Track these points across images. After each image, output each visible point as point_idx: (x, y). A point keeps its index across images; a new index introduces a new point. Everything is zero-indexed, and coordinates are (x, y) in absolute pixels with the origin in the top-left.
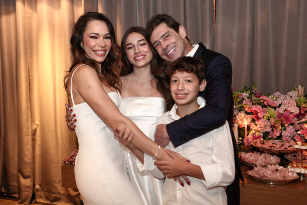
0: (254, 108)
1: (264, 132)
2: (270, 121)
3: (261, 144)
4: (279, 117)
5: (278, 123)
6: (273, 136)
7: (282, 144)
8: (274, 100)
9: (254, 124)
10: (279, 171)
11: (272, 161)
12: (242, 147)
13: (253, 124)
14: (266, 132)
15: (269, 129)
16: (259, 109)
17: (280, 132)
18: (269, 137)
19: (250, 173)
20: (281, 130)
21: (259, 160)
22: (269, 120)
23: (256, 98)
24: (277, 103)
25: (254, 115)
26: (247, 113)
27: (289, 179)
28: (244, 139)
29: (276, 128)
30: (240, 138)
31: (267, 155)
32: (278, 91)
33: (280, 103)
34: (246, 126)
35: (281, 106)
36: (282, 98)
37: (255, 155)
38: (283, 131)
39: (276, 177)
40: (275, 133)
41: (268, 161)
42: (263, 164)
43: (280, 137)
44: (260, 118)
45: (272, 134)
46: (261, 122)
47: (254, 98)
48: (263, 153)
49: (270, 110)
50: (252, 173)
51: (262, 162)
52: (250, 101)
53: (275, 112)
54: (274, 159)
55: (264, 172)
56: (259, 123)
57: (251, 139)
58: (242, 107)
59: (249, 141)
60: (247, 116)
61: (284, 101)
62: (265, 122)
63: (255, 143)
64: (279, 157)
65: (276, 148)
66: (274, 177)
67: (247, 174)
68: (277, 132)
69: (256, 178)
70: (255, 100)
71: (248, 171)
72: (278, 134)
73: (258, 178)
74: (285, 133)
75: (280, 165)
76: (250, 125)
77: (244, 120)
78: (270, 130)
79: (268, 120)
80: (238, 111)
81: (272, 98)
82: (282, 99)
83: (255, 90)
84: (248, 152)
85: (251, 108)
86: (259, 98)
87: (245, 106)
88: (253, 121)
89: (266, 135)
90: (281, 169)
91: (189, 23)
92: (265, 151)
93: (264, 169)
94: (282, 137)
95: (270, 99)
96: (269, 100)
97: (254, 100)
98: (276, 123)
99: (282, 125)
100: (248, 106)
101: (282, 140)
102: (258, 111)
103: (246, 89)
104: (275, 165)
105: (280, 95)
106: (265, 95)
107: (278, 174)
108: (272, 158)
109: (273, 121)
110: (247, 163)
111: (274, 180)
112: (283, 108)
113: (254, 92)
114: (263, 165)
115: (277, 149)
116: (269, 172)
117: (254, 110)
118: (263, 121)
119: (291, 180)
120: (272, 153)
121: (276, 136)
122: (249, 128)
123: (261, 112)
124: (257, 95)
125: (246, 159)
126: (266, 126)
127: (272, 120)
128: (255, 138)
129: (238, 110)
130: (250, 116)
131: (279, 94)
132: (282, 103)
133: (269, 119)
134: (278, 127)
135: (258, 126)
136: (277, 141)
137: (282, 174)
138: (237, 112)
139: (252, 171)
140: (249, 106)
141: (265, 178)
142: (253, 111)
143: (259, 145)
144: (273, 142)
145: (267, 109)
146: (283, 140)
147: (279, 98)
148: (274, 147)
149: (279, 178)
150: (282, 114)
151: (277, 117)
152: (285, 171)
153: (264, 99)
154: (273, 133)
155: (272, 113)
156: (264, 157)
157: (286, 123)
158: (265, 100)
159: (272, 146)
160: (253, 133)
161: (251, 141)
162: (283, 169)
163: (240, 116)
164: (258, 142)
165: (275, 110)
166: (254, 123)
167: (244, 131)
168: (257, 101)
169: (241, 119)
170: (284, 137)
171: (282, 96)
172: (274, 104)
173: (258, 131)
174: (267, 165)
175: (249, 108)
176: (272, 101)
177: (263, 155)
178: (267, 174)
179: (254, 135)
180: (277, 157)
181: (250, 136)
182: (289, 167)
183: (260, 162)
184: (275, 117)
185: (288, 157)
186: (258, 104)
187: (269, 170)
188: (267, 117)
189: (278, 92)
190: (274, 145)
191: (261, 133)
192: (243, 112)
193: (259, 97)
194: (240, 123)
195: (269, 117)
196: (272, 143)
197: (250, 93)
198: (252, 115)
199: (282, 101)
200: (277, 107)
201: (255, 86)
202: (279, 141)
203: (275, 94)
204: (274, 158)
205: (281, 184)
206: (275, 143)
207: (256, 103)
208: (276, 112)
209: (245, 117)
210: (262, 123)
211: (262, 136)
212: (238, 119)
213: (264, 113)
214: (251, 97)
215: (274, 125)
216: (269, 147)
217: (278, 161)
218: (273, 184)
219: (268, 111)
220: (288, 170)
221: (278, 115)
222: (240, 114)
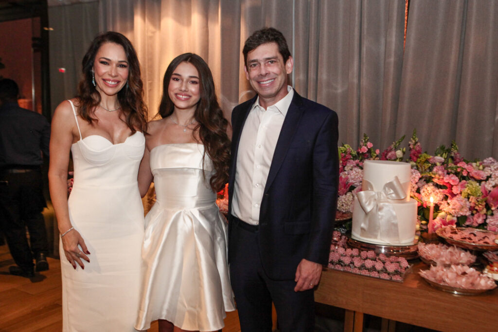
0: (447, 179)
1: (459, 216)
2: (470, 200)
3: (452, 233)
4: (484, 195)
5: (481, 205)
6: (473, 223)
7: (483, 235)
8: (479, 170)
9: (446, 204)
10: (466, 275)
11: (461, 259)
12: (425, 234)
13: (444, 202)
14: (462, 216)
15: (466, 212)
16: (453, 181)
17: (485, 218)
18: (467, 223)
19: (423, 273)
20: (486, 215)
21: (442, 256)
22: (469, 198)
23: (453, 165)
24: (484, 174)
25: (448, 190)
26: (437, 186)
28: (429, 224)
29: (477, 211)
30: (424, 222)
31: (456, 250)
33: (489, 175)
34: (432, 205)
35: (490, 179)
36: (492, 167)
37: (439, 249)
38: (489, 217)
39: (459, 283)
40: (475, 218)
41: (455, 259)
42: (448, 263)
43: (483, 225)
44: (455, 195)
45: (471, 219)
46: (457, 202)
47: (451, 164)
48: (451, 247)
49: (472, 184)
50: (425, 274)
51: (446, 260)
52: (443, 169)
53: (478, 188)
54: (465, 257)
55: (443, 274)
56: (453, 202)
57: (439, 225)
58: (430, 177)
59: (435, 227)
60: (437, 191)
61: (495, 171)
62: (462, 201)
63: (443, 231)
64: (475, 255)
67: (419, 274)
68: (479, 217)
70: (452, 168)
71: (421, 270)
72: (480, 221)
74: (491, 220)
76: (441, 204)
77: (431, 196)
78: (468, 213)
79: (467, 199)
81: (477, 166)
82: (493, 169)
84: (429, 243)
85: (443, 179)
86: (457, 164)
87: (433, 176)
88: (446, 198)
89: (461, 221)
90: (470, 272)
92: (454, 245)
93: (445, 270)
94: (486, 226)
95: (474, 168)
96: (471, 170)
97: (450, 167)
98: (478, 204)
99: (488, 207)
100: (437, 176)
101: (486, 229)
102: (452, 183)
103: (443, 150)
104: (463, 265)
107: (464, 280)
108: (463, 254)
109: (473, 201)
111: (458, 288)
112: (491, 182)
113: (453, 155)
114: (447, 264)
115: (474, 242)
116: (450, 275)
117: (446, 181)
118: (459, 199)
120: (465, 249)
121: (477, 222)
122: (437, 208)
123: (457, 186)
124: (457, 160)
125: (423, 252)
126: (463, 207)
127: (473, 199)
128: (444, 223)
129: (424, 181)
130: (441, 190)
131: (493, 161)
132: (491, 175)
133: (469, 196)
134: (481, 211)
135: (451, 207)
136: (478, 230)
137: (471, 280)
138: (423, 184)
139: (428, 271)
140: (440, 176)
141: (442, 284)
142: (445, 184)
143: (447, 235)
144: (472, 232)
145: (468, 182)
146: (488, 229)
147: (489, 167)
148: (470, 239)
149: (463, 286)
150: (490, 191)
151: (481, 196)
152: (477, 275)
153: (464, 167)
154: (473, 218)
155: (474, 189)
156: (451, 252)
157: (493, 205)
158: (465, 169)
159: (468, 237)
160: (442, 216)
161: (438, 227)
162: (473, 272)
163: (425, 190)
164: (446, 230)
165: (480, 185)
166: (446, 202)
167: (429, 211)
168: (454, 169)
169: (428, 194)
170: (490, 225)
171: (496, 164)
172: (479, 175)
173: (450, 214)
174: (452, 264)
175: (439, 179)
176: (476, 172)
177: (450, 249)
178: (447, 277)
179: (443, 219)
181: (437, 221)
182: (486, 271)
183: (444, 259)
184: (478, 195)
185: (487, 255)
187: (452, 272)
188: (466, 194)
189: (491, 158)
190: (472, 237)
191: (454, 216)
192: (432, 184)
194: (425, 199)
195: (469, 194)
196: (469, 233)
197: (446, 157)
198: (445, 190)
199: (491, 173)
200: (483, 180)
201: (455, 146)
202: (481, 230)
203: (485, 161)
204: (467, 255)
205: (468, 294)
206: (475, 233)
207: (453, 172)
208: (480, 187)
209: (434, 191)
211: (455, 221)
212: (423, 194)
213: (462, 188)
214: (448, 161)
215: (474, 207)
216: (462, 238)
217: (469, 261)
218: (459, 293)
219: (468, 186)
220: (481, 275)
221: (484, 192)
222: (426, 186)
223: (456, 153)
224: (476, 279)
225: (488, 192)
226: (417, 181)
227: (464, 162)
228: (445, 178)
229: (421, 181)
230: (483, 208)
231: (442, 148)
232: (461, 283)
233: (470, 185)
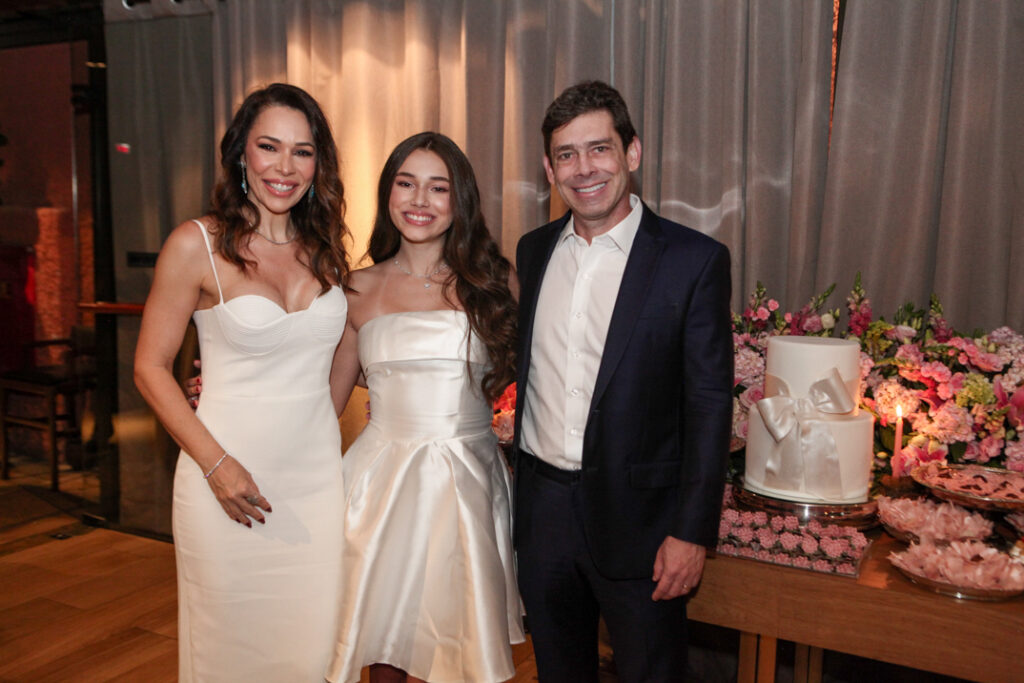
0: (927, 371)
1: (952, 442)
2: (974, 411)
3: (941, 476)
4: (1000, 401)
5: (997, 421)
6: (979, 455)
7: (1001, 480)
8: (988, 352)
9: (925, 418)
10: (983, 562)
11: (965, 529)
12: (885, 479)
13: (921, 416)
14: (958, 442)
15: (967, 435)
16: (940, 375)
17: (1002, 445)
18: (968, 456)
19: (897, 558)
20: (1004, 439)
21: (929, 524)
22: (970, 408)
23: (935, 343)
24: (998, 362)
25: (928, 391)
26: (907, 384)
27: (1009, 587)
28: (892, 458)
29: (988, 433)
30: (882, 455)
31: (954, 511)
32: (1005, 324)
33: (1008, 362)
34: (900, 422)
35: (1010, 370)
36: (1013, 347)
37: (919, 509)
38: (1010, 443)
39: (971, 579)
40: (983, 447)
41: (955, 529)
42: (940, 536)
43: (999, 460)
44: (944, 402)
45: (976, 449)
46: (947, 414)
47: (930, 341)
48: (944, 504)
49: (975, 381)
50: (901, 561)
51: (937, 531)
52: (917, 350)
53: (988, 388)
54: (973, 525)
55: (938, 561)
56: (940, 415)
57: (914, 460)
58: (896, 367)
59: (907, 464)
60: (907, 393)
61: (1020, 355)
62: (957, 413)
63: (924, 472)
64: (991, 520)
65: (983, 492)
66: (966, 578)
67: (889, 561)
68: (991, 443)
69: (914, 575)
70: (933, 349)
71: (893, 553)
72: (993, 451)
73: (919, 577)
74: (1015, 450)
75: (989, 541)
76: (914, 418)
77: (896, 403)
78: (970, 437)
79: (965, 410)
80: (881, 376)
81: (983, 344)
82: (1015, 351)
83: (935, 317)
84: (899, 498)
85: (919, 370)
86: (946, 341)
87: (901, 365)
88: (924, 407)
89: (956, 453)
90: (988, 555)
91: (755, 116)
92: (948, 500)
93: (939, 552)
94: (1004, 460)
95: (975, 349)
96: (973, 353)
97: (929, 347)
98: (989, 418)
99: (1008, 425)
100: (909, 365)
101: (1005, 467)
102: (937, 379)
103: (909, 313)
104: (973, 542)
105: (1011, 337)
106: (962, 337)
107: (979, 572)
108: (968, 519)
109: (980, 414)
110: (893, 529)
111: (963, 588)
112: (1013, 376)
113: (933, 323)
114: (939, 540)
115: (987, 495)
116: (951, 562)
117: (927, 375)
118: (951, 410)
119: (1015, 591)
120: (971, 508)
121: (987, 455)
122: (908, 427)
123: (946, 383)
124: (942, 333)
125: (890, 516)
126: (959, 426)
127: (979, 411)
128: (923, 456)
129: (880, 374)
130: (914, 392)
131: (1009, 333)
132: (1012, 363)
133: (971, 404)
134: (995, 432)
135: (936, 424)
136: (988, 469)
137: (991, 572)
138: (878, 380)
139: (905, 553)
140: (913, 365)
141: (939, 580)
142: (922, 381)
143: (933, 481)
144: (977, 474)
145: (967, 375)
146: (1009, 467)
147: (1007, 347)
148: (977, 487)
149: (980, 584)
150: (1011, 394)
151: (995, 403)
152: (1003, 562)
153: (960, 348)
154: (979, 447)
155: (980, 389)
156: (945, 516)
157: (1020, 421)
158: (963, 351)
159: (974, 484)
160: (919, 443)
161: (911, 465)
162: (995, 555)
163: (883, 392)
164: (930, 470)
165: (991, 381)
166: (924, 415)
167: (894, 433)
168: (940, 352)
169: (889, 400)
170: (1013, 460)
171: (1015, 339)
172: (988, 363)
173: (936, 439)
174: (950, 539)
175: (911, 371)
176: (983, 356)
177: (942, 509)
178: (947, 567)
179: (921, 447)
180: (982, 520)
181: (910, 452)
182: (1016, 551)
183: (932, 529)
184: (989, 400)
185: (1015, 521)
186: (940, 359)
187: (955, 556)
188: (965, 401)
189: (1005, 329)
190: (980, 482)
191: (943, 443)
192: (895, 380)
193: (947, 339)
194: (884, 410)
195: (970, 400)
196: (973, 475)
197: (919, 326)
198: (921, 391)
199: (1013, 358)
200: (998, 373)
201: (937, 306)
202: (996, 470)
203: (995, 334)
204: (975, 520)
205: (986, 599)
206: (984, 475)
207: (936, 355)
208: (991, 386)
209: (900, 394)
210: (949, 416)
211: (943, 452)
212: (879, 400)
213: (955, 387)
214: (924, 336)
215: (983, 426)
216: (963, 487)
217: (984, 532)
218: (964, 597)
219: (968, 384)
220: (1010, 560)
221: (999, 396)
222: (885, 384)
223: (939, 319)
224: (1003, 570)
225: (1007, 395)
226: (866, 375)
227: (959, 338)
228: (923, 369)
229: (872, 373)
230: (999, 427)
231: (909, 309)
232: (974, 578)
233: (972, 383)
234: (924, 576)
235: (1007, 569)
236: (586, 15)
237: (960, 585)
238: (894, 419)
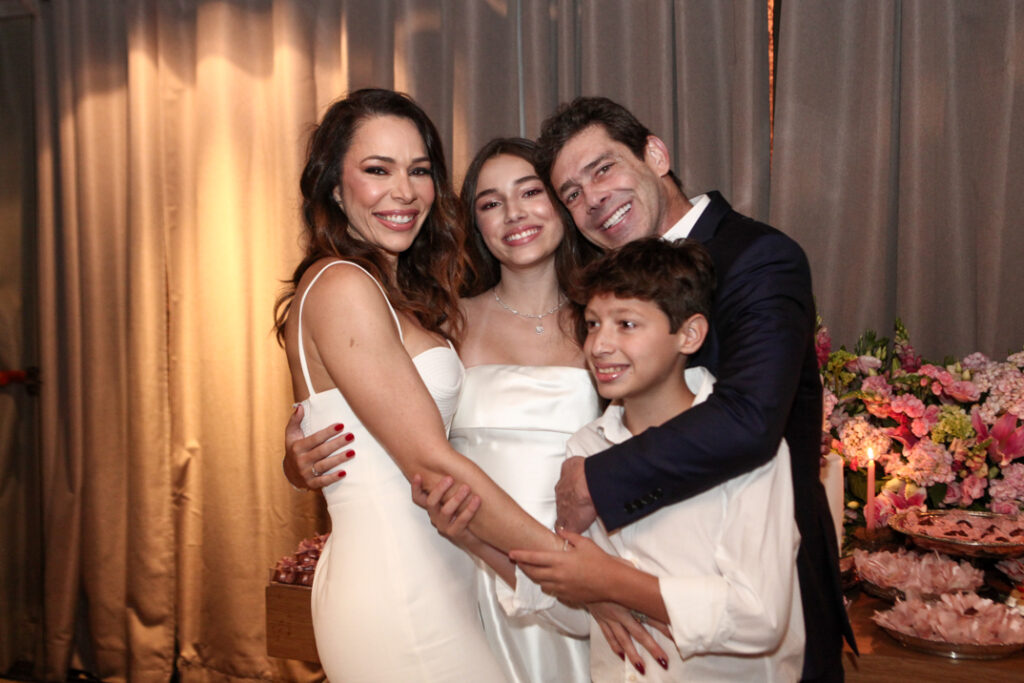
0: (898, 406)
1: (931, 484)
2: (952, 448)
3: (921, 523)
4: (980, 434)
5: (978, 456)
6: (962, 498)
7: (988, 524)
8: (963, 380)
9: (898, 459)
10: (977, 615)
11: (954, 581)
12: (859, 532)
13: (894, 457)
14: (937, 483)
15: (946, 475)
16: (913, 409)
17: (985, 485)
18: (949, 500)
19: (882, 618)
20: (987, 477)
21: (914, 577)
22: (947, 445)
23: (904, 372)
24: (974, 390)
25: (900, 428)
26: (874, 421)
27: (1010, 641)
28: (865, 508)
29: (969, 471)
30: (853, 504)
31: (940, 561)
32: (976, 350)
33: (985, 390)
34: (871, 465)
35: (988, 399)
36: (989, 373)
37: (901, 561)
38: (994, 482)
39: (966, 632)
40: (966, 488)
41: (943, 581)
42: (927, 590)
43: (983, 503)
44: (919, 439)
45: (957, 490)
46: (923, 453)
47: (898, 372)
48: (928, 554)
49: (952, 413)
50: (887, 620)
51: (923, 584)
52: (884, 381)
53: (966, 420)
54: (962, 574)
55: (929, 617)
56: (913, 454)
57: (889, 507)
58: (861, 402)
59: (882, 513)
60: (876, 432)
61: (998, 382)
62: (934, 451)
63: (902, 521)
64: (980, 569)
65: (971, 537)
66: (962, 634)
67: (874, 623)
68: (973, 483)
69: (902, 635)
70: (903, 380)
71: (877, 612)
72: (976, 493)
73: (908, 636)
74: (1000, 489)
75: (982, 593)
76: (886, 461)
77: (865, 444)
78: (950, 478)
79: (943, 446)
80: (846, 414)
81: (957, 371)
82: (992, 377)
83: (901, 344)
84: (877, 550)
85: (889, 404)
86: (916, 371)
87: (870, 399)
88: (896, 446)
89: (936, 496)
90: (984, 607)
91: (686, 124)
92: (932, 548)
93: (928, 607)
94: (989, 503)
95: (949, 377)
96: (948, 381)
97: (897, 379)
98: (970, 454)
99: (991, 462)
100: (878, 398)
101: (990, 510)
102: (910, 415)
103: (871, 343)
104: (965, 594)
105: (985, 363)
106: (933, 364)
107: (975, 625)
108: (956, 569)
109: (959, 450)
110: (874, 586)
111: (960, 645)
112: (992, 405)
113: (899, 351)
114: (926, 594)
115: (974, 540)
116: (943, 617)
117: (899, 411)
118: (926, 447)
119: (1017, 645)
120: (958, 556)
121: (970, 497)
122: (881, 472)
123: (920, 418)
124: (910, 363)
125: (869, 572)
126: (938, 465)
127: (958, 446)
128: (900, 502)
129: (844, 412)
130: (884, 430)
131: (983, 359)
132: (989, 391)
133: (949, 440)
134: (978, 470)
135: (912, 464)
136: (972, 513)
137: (989, 624)
138: (842, 418)
139: (890, 611)
140: (883, 398)
141: (932, 638)
142: (894, 416)
143: (914, 528)
144: (961, 519)
145: (941, 407)
146: (994, 510)
147: (981, 373)
148: (962, 533)
149: (978, 639)
150: (990, 426)
151: (975, 436)
152: (1000, 613)
153: (932, 377)
154: (961, 490)
155: (957, 422)
156: (931, 566)
157: (1003, 455)
158: (935, 380)
159: (958, 530)
160: (893, 487)
161: (887, 514)
162: (990, 607)
163: (850, 432)
164: (909, 518)
165: (968, 412)
166: (897, 456)
167: (865, 479)
168: (909, 382)
169: (857, 440)
170: (998, 501)
171: (989, 366)
172: (964, 392)
173: (912, 482)
174: (939, 592)
175: (880, 405)
176: (957, 384)
177: (926, 560)
178: (940, 623)
179: (897, 493)
180: (972, 569)
181: (884, 497)
182: (1012, 602)
183: (917, 583)
184: (967, 435)
185: (1008, 569)
186: (911, 391)
187: (946, 610)
188: (942, 436)
189: (978, 355)
190: (964, 527)
191: (920, 486)
192: (862, 418)
193: (916, 368)
194: (852, 452)
195: (947, 436)
196: (957, 520)
197: (884, 356)
198: (892, 429)
199: (990, 385)
200: (974, 403)
201: (902, 332)
202: (981, 514)
203: (967, 361)
204: (965, 571)
205: (985, 657)
206: (968, 520)
207: (905, 387)
208: (969, 418)
209: (868, 434)
210: (925, 455)
211: (922, 496)
212: (846, 441)
213: (930, 422)
214: (890, 367)
215: (963, 463)
216: (947, 534)
217: (975, 582)
218: (960, 656)
219: (943, 417)
220: (1008, 611)
221: (978, 429)
222: (851, 423)
223: (905, 346)
224: (1000, 622)
225: (987, 428)
226: (830, 413)
227: (930, 365)
228: (893, 404)
229: (836, 411)
230: (982, 464)
231: (870, 337)
232: (971, 632)
233: (948, 416)
234: (914, 635)
235: (1005, 621)
236: (488, 15)
237: (955, 642)
238: (864, 463)
